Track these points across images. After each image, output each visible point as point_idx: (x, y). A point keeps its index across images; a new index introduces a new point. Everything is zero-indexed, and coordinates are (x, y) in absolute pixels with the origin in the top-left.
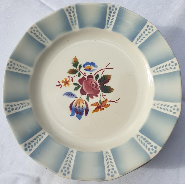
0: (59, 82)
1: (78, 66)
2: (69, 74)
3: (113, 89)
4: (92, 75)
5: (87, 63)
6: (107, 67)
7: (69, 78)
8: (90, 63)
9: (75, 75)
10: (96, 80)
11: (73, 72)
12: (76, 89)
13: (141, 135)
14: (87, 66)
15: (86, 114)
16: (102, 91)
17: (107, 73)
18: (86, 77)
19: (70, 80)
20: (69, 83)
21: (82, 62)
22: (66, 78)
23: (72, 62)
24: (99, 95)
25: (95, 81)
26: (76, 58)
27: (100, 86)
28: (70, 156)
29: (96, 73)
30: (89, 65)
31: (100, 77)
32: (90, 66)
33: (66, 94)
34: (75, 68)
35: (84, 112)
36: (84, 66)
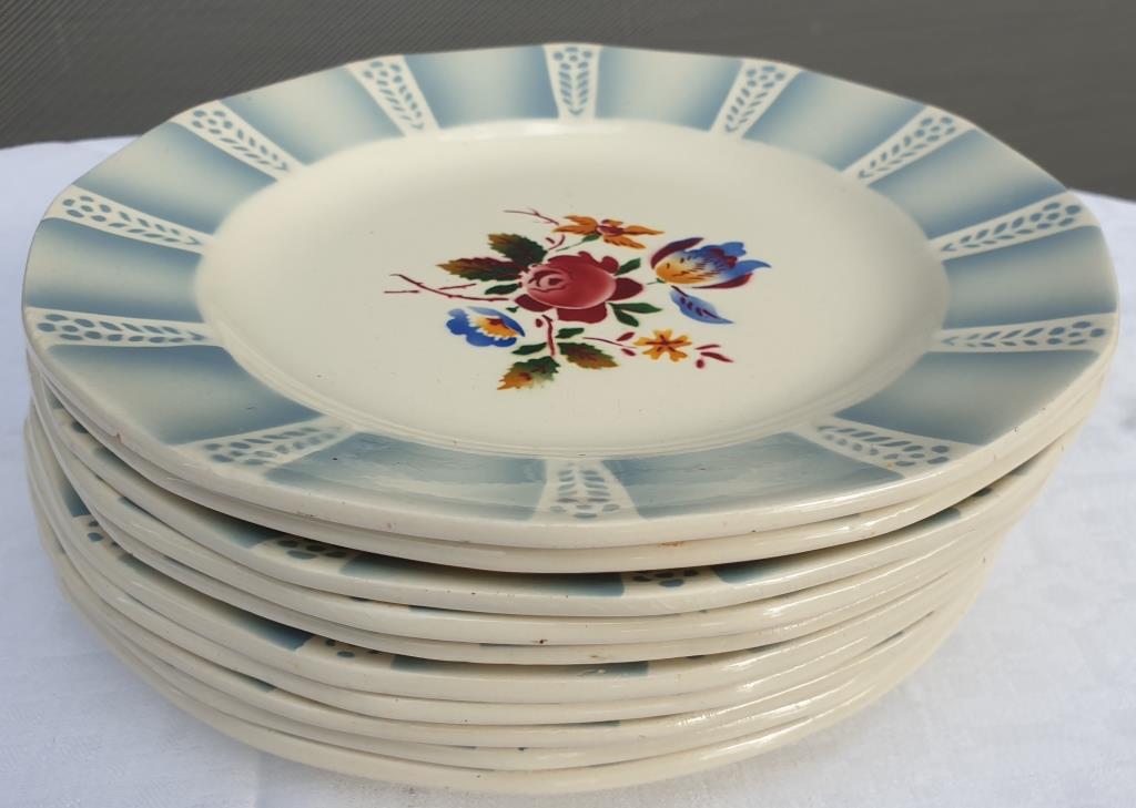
0: (700, 364)
2: (615, 360)
3: (492, 237)
4: (514, 305)
6: (416, 292)
7: (633, 350)
8: (464, 337)
9: (590, 343)
10: (520, 285)
11: (586, 356)
12: (646, 308)
13: (562, 107)
14: (491, 335)
15: (694, 241)
16: (545, 252)
18: (552, 313)
19: (637, 344)
20: (653, 337)
22: (648, 357)
23: (547, 383)
24: (573, 252)
26: (503, 384)
27: (530, 267)
28: (880, 164)
29: (491, 300)
30: (481, 334)
31: (493, 283)
32: (479, 331)
33: (711, 318)
34: (560, 358)
35: (698, 247)
36: (507, 343)
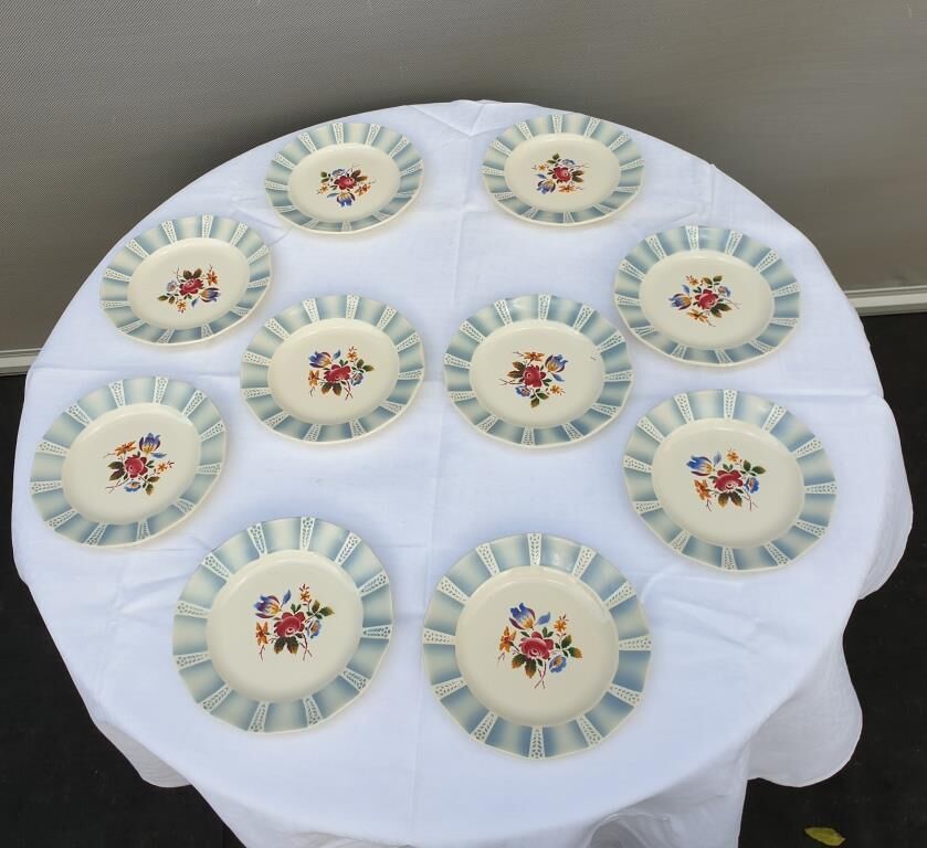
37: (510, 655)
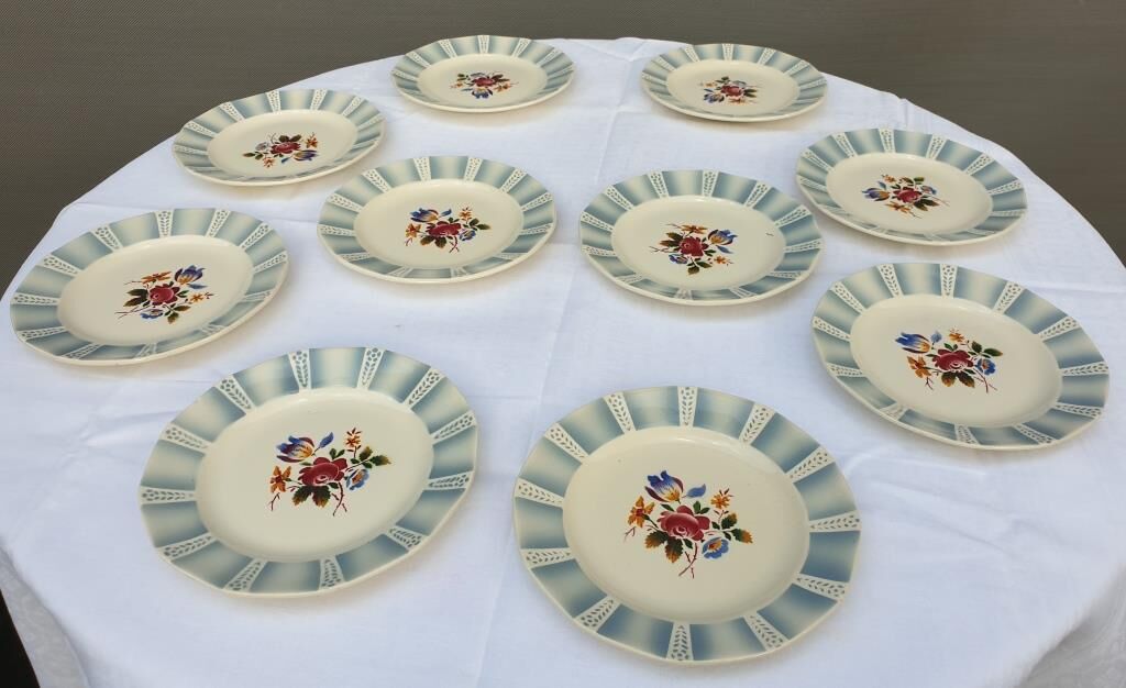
0: (731, 496)
1: (731, 534)
2: (731, 515)
3: (648, 547)
4: (699, 541)
5: (725, 549)
6: (693, 570)
7: (724, 510)
8: (722, 553)
9: (721, 521)
10: (686, 540)
11: (729, 522)
12: (697, 506)
14: (721, 547)
15: (647, 489)
16: (659, 531)
17: (682, 561)
18: (704, 531)
19: (721, 509)
20: (716, 505)
21: (733, 543)
22: (727, 507)
23: (746, 532)
24: (659, 524)
25: (685, 537)
26: (748, 543)
27: (671, 536)
29: (697, 547)
31: (684, 546)
32: (718, 549)
33: (703, 490)
34: (732, 528)
35: (652, 488)
36: (725, 543)
37: (644, 531)
